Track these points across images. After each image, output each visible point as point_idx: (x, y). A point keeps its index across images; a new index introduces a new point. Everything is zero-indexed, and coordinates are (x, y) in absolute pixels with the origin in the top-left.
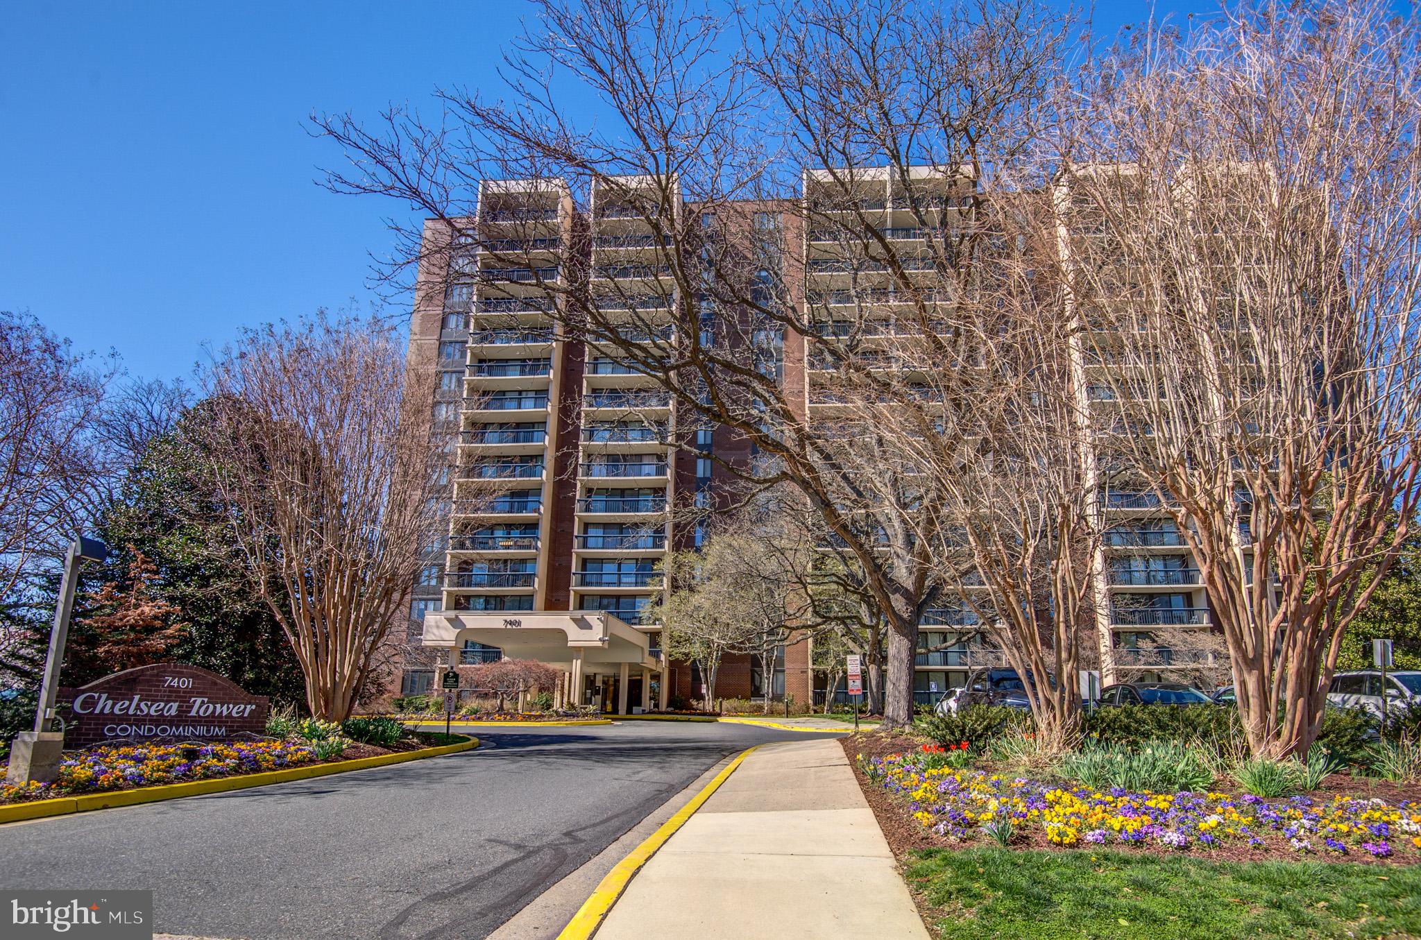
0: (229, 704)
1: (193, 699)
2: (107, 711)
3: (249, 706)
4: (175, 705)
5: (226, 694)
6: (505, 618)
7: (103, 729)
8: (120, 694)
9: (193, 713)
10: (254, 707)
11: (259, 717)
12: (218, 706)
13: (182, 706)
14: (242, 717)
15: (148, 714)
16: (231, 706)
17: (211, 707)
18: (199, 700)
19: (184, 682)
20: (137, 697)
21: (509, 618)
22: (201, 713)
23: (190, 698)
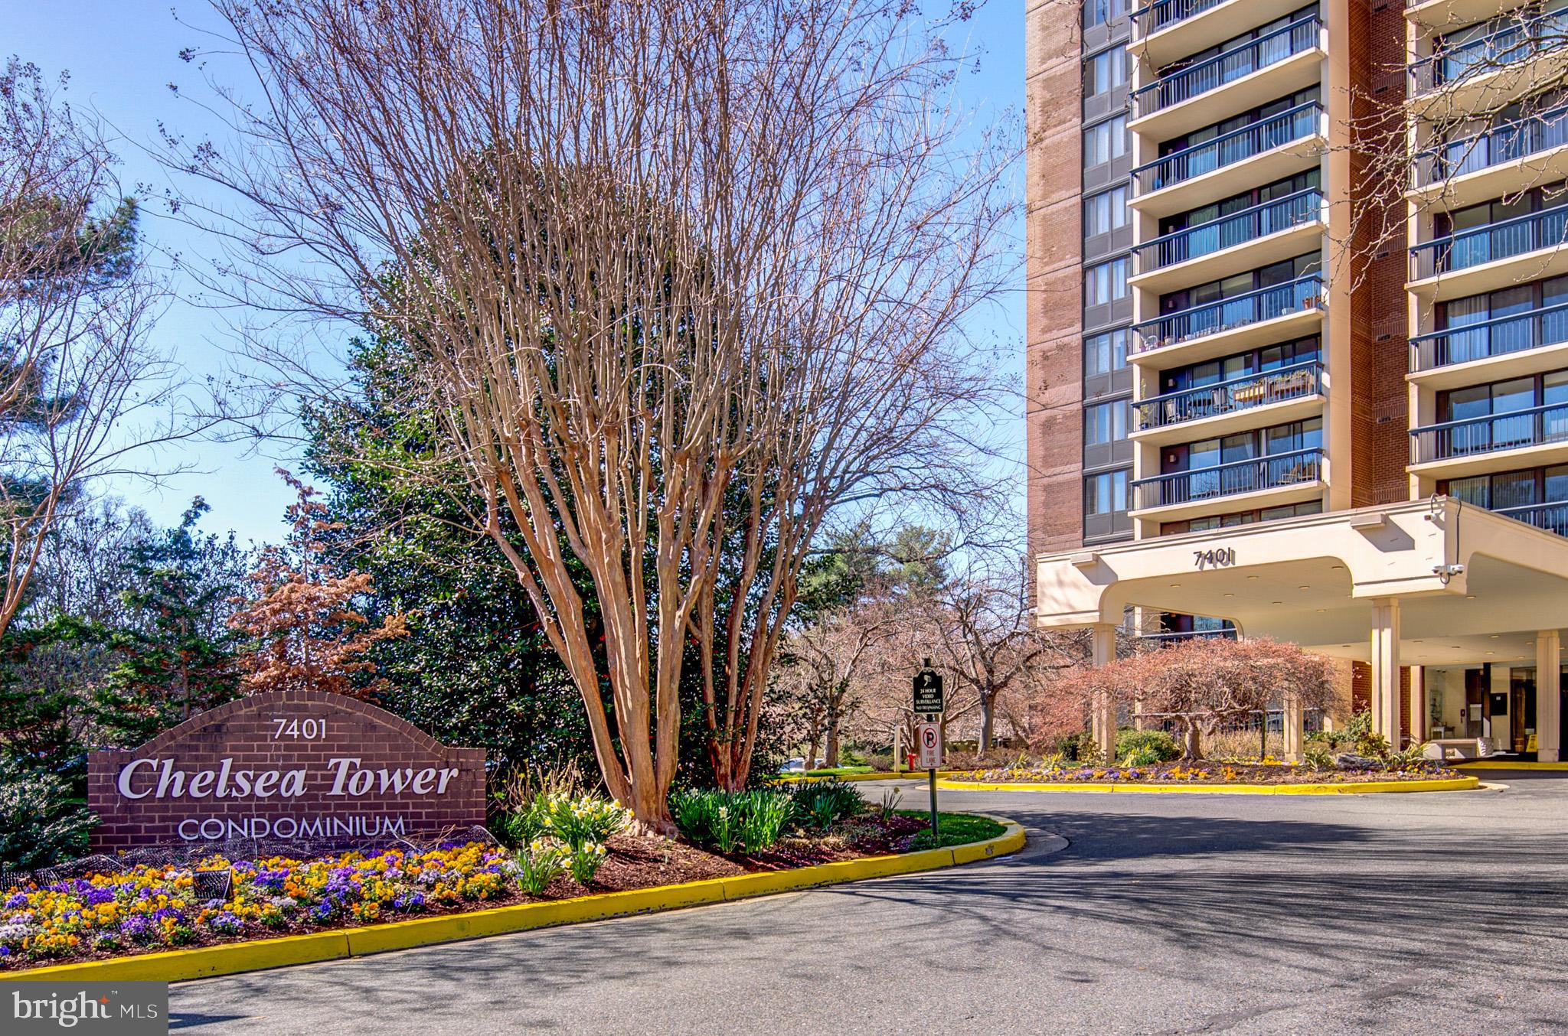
0: (405, 767)
1: (333, 761)
2: (177, 792)
3: (444, 772)
4: (300, 776)
5: (397, 748)
6: (1198, 547)
7: (176, 829)
8: (197, 758)
9: (337, 790)
10: (455, 773)
11: (469, 794)
12: (384, 773)
13: (314, 777)
14: (434, 794)
15: (252, 796)
16: (409, 772)
17: (370, 776)
18: (345, 763)
19: (310, 728)
20: (227, 763)
21: (1205, 548)
22: (352, 790)
23: (328, 758)
